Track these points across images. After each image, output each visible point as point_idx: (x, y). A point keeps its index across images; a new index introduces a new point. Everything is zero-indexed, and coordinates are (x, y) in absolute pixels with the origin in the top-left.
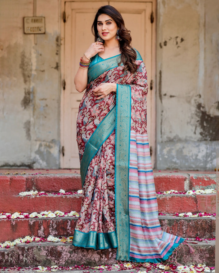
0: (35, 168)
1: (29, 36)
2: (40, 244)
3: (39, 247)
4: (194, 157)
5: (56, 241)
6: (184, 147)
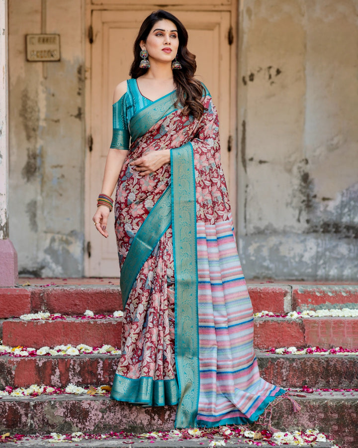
0: (43, 276)
1: (34, 65)
2: (53, 397)
3: (52, 403)
4: (297, 259)
5: (80, 392)
6: (281, 243)
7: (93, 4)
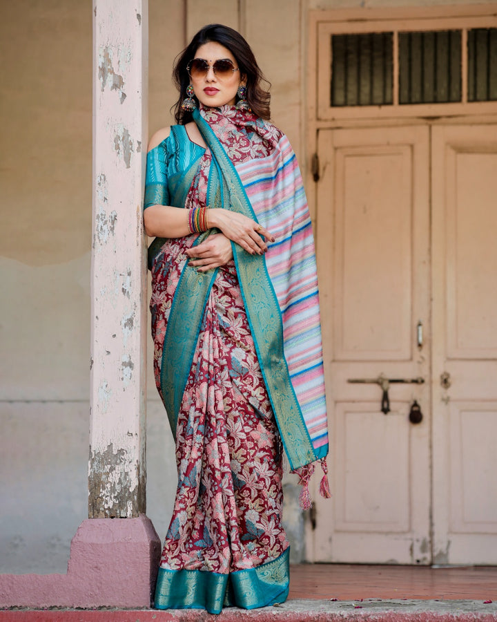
7: (318, 119)
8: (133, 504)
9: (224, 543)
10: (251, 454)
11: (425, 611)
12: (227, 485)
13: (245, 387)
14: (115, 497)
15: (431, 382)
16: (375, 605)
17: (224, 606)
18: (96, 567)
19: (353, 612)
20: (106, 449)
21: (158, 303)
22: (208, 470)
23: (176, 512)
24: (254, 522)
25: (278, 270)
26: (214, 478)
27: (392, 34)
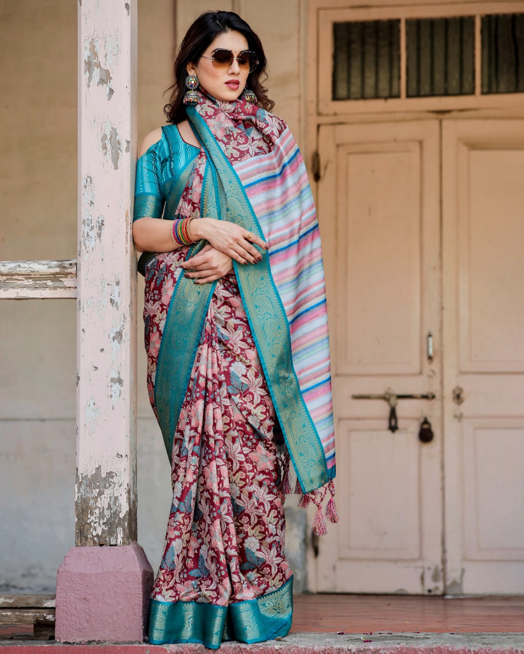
7: (319, 114)
8: (124, 530)
9: (223, 573)
10: (251, 477)
11: (439, 645)
12: (226, 512)
13: (244, 405)
14: (104, 524)
15: (443, 397)
16: (385, 638)
17: (223, 640)
18: (85, 599)
19: (362, 646)
20: (94, 472)
21: (152, 314)
22: (206, 494)
23: (171, 540)
24: (254, 550)
25: (285, 277)
26: (213, 504)
27: (398, 21)
